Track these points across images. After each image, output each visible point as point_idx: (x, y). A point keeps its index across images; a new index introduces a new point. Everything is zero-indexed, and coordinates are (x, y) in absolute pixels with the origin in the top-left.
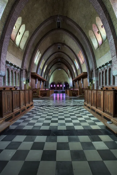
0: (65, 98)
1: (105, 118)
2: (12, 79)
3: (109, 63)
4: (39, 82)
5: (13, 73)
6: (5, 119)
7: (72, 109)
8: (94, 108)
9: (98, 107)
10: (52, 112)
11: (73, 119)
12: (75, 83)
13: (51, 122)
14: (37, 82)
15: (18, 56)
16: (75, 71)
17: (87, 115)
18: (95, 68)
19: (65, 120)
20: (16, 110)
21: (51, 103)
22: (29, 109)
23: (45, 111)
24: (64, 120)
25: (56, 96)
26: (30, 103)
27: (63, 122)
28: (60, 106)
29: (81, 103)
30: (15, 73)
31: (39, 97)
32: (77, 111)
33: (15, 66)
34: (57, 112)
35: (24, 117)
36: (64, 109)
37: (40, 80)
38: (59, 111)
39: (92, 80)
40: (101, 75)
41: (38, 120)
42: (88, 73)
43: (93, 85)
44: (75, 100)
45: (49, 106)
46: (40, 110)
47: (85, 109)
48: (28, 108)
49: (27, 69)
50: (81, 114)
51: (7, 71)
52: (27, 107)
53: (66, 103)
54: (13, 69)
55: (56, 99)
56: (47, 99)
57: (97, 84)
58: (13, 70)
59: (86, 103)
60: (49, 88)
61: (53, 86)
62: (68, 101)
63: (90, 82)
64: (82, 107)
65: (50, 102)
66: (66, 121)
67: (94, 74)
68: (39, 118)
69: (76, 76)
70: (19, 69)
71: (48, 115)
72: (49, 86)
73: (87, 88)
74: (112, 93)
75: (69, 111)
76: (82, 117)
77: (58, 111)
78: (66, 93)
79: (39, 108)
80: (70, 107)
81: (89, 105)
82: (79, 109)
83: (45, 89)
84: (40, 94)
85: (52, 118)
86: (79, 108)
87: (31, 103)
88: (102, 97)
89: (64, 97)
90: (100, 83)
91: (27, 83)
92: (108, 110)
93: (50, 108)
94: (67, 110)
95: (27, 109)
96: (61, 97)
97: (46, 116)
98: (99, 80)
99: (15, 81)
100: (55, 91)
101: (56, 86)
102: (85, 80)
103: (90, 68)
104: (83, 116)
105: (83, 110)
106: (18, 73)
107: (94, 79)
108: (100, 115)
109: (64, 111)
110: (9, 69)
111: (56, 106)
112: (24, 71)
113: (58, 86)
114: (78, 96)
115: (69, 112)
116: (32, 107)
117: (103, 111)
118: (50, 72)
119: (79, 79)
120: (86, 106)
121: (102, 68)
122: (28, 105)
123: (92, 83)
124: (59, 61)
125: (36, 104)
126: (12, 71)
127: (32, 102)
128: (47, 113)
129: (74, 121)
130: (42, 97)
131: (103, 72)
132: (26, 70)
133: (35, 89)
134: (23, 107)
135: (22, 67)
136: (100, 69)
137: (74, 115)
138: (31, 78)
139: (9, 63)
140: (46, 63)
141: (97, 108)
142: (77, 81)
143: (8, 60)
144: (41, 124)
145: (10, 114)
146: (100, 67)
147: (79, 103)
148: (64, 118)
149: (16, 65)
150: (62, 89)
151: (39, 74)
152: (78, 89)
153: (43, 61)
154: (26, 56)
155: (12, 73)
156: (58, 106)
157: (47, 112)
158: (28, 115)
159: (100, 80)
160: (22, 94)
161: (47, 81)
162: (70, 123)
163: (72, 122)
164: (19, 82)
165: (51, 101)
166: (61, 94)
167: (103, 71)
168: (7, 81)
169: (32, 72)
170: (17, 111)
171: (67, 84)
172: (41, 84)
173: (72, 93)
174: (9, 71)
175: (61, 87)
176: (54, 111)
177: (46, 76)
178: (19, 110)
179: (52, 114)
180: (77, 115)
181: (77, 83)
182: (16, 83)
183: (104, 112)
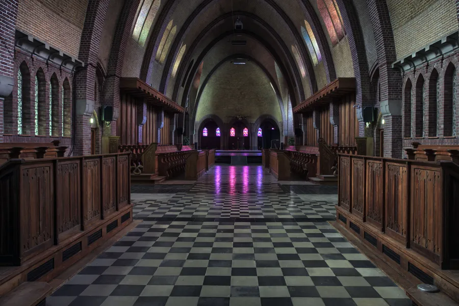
0: (263, 184)
1: (413, 269)
2: (39, 106)
3: (446, 44)
4: (153, 116)
5: (44, 80)
6: (26, 273)
7: (288, 231)
8: (374, 229)
9: (388, 229)
10: (209, 245)
11: (288, 272)
12: (305, 124)
13: (204, 284)
14: (145, 118)
15: (64, 9)
16: (303, 71)
17: (345, 259)
18: (389, 63)
19: (259, 274)
20: (69, 236)
21: (204, 206)
22: (114, 231)
23: (180, 240)
24: (256, 275)
25: (225, 175)
26: (120, 206)
27: (251, 281)
28: (238, 220)
29: (325, 207)
30: (54, 79)
31: (153, 181)
32: (306, 240)
33: (53, 53)
34: (229, 245)
35: (96, 262)
36: (254, 231)
37: (157, 107)
38: (236, 240)
39: (376, 111)
40: (413, 92)
41: (156, 274)
42: (359, 81)
43: (381, 133)
44: (303, 197)
45: (194, 220)
46: (159, 234)
47: (338, 235)
48: (112, 226)
49: (104, 65)
50: (321, 255)
51: (19, 73)
52: (109, 223)
53: (266, 206)
54: (44, 66)
55: (221, 192)
56: (188, 191)
57: (396, 131)
58: (45, 70)
59: (345, 212)
60: (195, 140)
61: (212, 132)
62: (275, 197)
63: (365, 120)
64: (330, 226)
65: (197, 202)
66: (263, 281)
67: (382, 88)
68: (157, 268)
69: (308, 93)
70: (71, 63)
71: (192, 257)
72: (195, 133)
73: (356, 145)
74: (438, 174)
75: (274, 240)
76: (326, 266)
77: (230, 240)
78: (267, 165)
79: (155, 226)
80: (280, 224)
81: (356, 218)
82: (317, 231)
83: (179, 147)
84: (156, 170)
85: (210, 265)
86: (314, 227)
87: (124, 208)
88: (402, 187)
89: (260, 183)
90: (408, 125)
91: (102, 123)
92: (424, 241)
93: (198, 227)
94: (267, 235)
95: (108, 231)
96: (246, 182)
97: (184, 261)
98: (403, 113)
99: (53, 115)
100: (219, 153)
101: (225, 132)
102: (345, 110)
103: (369, 60)
104: (328, 262)
105: (329, 239)
106: (66, 79)
107: (384, 107)
108: (396, 257)
109: (255, 239)
110: (29, 64)
111: (222, 221)
112: (91, 73)
113: (233, 132)
114: (315, 176)
115: (277, 245)
116: (127, 222)
117: (405, 242)
118: (199, 75)
119: (320, 106)
120: (344, 220)
121: (416, 64)
122: (111, 216)
123: (375, 123)
124: (239, 27)
125: (140, 213)
126: (40, 73)
127: (129, 202)
128: (190, 249)
129: (291, 281)
130: (167, 179)
131: (421, 80)
132: (98, 68)
133: (133, 146)
134: (92, 223)
135: (80, 54)
136: (407, 67)
137: (295, 257)
138: (121, 99)
139: (31, 39)
140: (184, 37)
141: (383, 230)
142: (314, 115)
143: (24, 29)
144: (164, 290)
145: (47, 253)
146: (409, 60)
147: (319, 206)
148: (255, 266)
149: (57, 46)
150: (247, 147)
151: (152, 82)
152: (315, 151)
153: (171, 29)
154: (100, 7)
155: (42, 82)
156: (231, 221)
157: (190, 244)
158: (111, 255)
159: (408, 111)
160: (89, 171)
161: (187, 113)
162: (277, 287)
163: (285, 284)
164: (69, 120)
165: (204, 199)
166: (246, 169)
167: (421, 76)
168: (19, 115)
169: (124, 76)
170: (71, 239)
171: (270, 125)
172: (162, 125)
173: (291, 164)
174: (29, 74)
175: (247, 139)
176: (218, 240)
177: (181, 90)
178: (79, 235)
179: (208, 250)
180: (304, 257)
181: (312, 122)
182: (57, 122)
183: (408, 246)
